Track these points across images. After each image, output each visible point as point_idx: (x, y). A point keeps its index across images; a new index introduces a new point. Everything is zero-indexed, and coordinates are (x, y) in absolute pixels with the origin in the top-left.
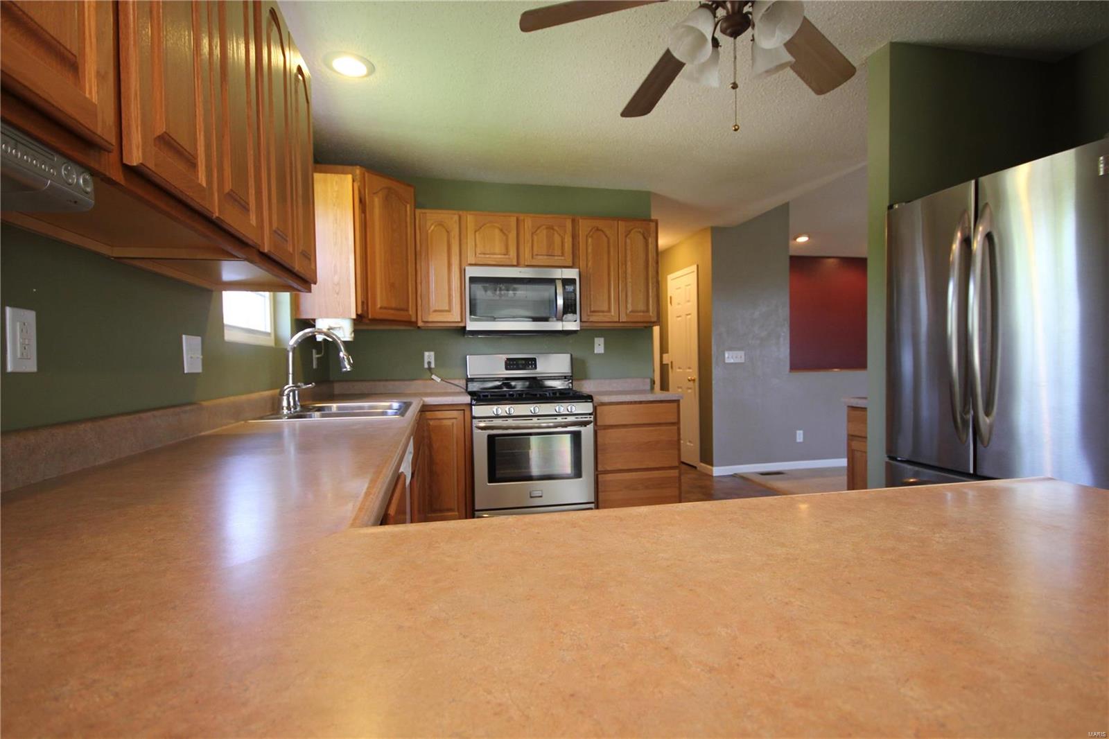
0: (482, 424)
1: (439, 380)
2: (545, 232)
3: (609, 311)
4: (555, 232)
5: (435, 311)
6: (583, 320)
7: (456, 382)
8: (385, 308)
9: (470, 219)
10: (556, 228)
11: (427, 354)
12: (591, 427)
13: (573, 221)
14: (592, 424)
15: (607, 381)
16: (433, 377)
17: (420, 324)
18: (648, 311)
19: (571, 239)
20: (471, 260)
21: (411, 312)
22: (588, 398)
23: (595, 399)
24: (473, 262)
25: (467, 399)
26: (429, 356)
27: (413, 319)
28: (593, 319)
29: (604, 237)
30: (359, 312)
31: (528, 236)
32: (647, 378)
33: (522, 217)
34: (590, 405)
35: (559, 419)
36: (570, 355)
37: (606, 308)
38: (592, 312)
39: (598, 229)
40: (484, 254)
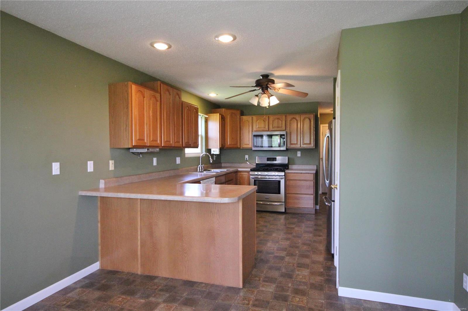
0: (253, 177)
1: (249, 163)
2: (277, 120)
3: (297, 143)
4: (280, 120)
5: (245, 144)
6: (288, 146)
7: (254, 164)
8: (231, 144)
9: (255, 118)
11: (246, 156)
13: (286, 116)
14: (284, 179)
15: (301, 166)
16: (247, 162)
17: (241, 148)
18: (310, 143)
19: (285, 122)
20: (254, 130)
21: (239, 145)
23: (287, 171)
24: (256, 130)
25: (249, 170)
26: (247, 157)
27: (239, 147)
28: (292, 146)
29: (295, 120)
30: (221, 147)
31: (272, 122)
32: (315, 165)
33: (270, 116)
34: (284, 173)
35: (274, 177)
36: (287, 157)
37: (296, 143)
38: (291, 144)
39: (294, 118)
40: (259, 128)
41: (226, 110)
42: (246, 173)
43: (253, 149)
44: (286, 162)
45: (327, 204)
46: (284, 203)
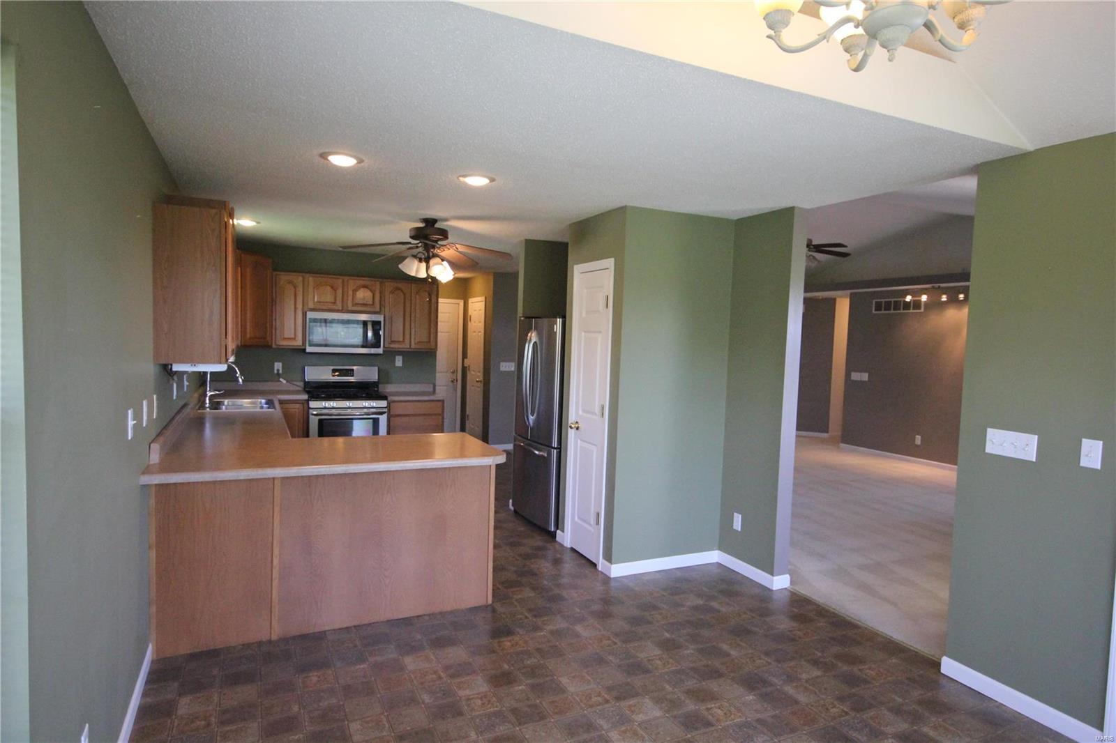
0: (315, 413)
1: (284, 382)
2: (362, 289)
3: (404, 341)
4: (369, 290)
5: (285, 339)
6: (386, 346)
7: (298, 384)
8: (253, 338)
9: (310, 279)
10: (369, 287)
11: (276, 364)
12: (385, 416)
13: (381, 283)
14: (386, 414)
15: (403, 385)
16: (281, 379)
17: (274, 346)
18: (429, 341)
19: (379, 295)
20: (311, 305)
21: (268, 338)
22: (384, 398)
23: (389, 399)
24: (312, 307)
25: (305, 397)
26: (278, 366)
27: (270, 344)
28: (392, 346)
29: (402, 294)
31: (351, 293)
33: (346, 278)
34: (386, 402)
35: (365, 410)
36: (377, 368)
37: (401, 339)
38: (393, 342)
39: (398, 289)
40: (320, 302)
41: (243, 255)
42: (298, 406)
43: (307, 351)
44: (375, 378)
45: (537, 452)
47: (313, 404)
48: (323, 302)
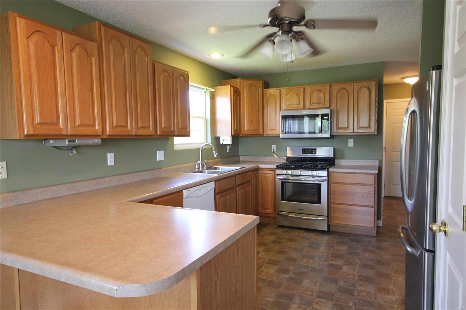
0: (279, 177)
1: (277, 157)
2: (316, 93)
3: (348, 127)
4: (321, 93)
5: (270, 130)
7: (283, 158)
8: (249, 130)
9: (283, 90)
10: (322, 90)
11: (273, 146)
13: (330, 86)
14: (326, 181)
15: (354, 160)
16: (275, 155)
17: (265, 135)
19: (329, 95)
20: (285, 107)
21: (261, 130)
23: (329, 170)
24: (285, 109)
25: (275, 167)
26: (274, 147)
27: (262, 133)
28: (340, 131)
29: (346, 92)
30: (233, 134)
31: (309, 95)
32: (377, 160)
33: (306, 87)
34: (326, 172)
35: (311, 177)
36: (333, 147)
37: (346, 126)
38: (339, 128)
39: (343, 88)
40: (290, 105)
41: (241, 81)
42: (271, 172)
43: (281, 137)
44: (331, 155)
46: (327, 217)
47: (278, 171)
48: (292, 105)
